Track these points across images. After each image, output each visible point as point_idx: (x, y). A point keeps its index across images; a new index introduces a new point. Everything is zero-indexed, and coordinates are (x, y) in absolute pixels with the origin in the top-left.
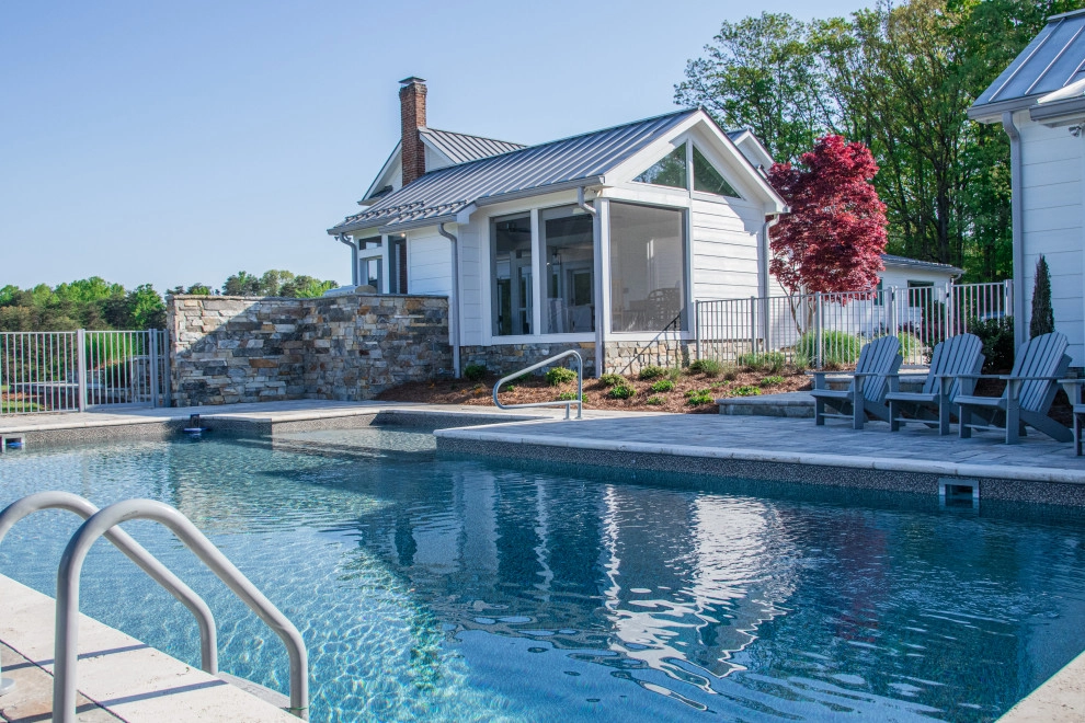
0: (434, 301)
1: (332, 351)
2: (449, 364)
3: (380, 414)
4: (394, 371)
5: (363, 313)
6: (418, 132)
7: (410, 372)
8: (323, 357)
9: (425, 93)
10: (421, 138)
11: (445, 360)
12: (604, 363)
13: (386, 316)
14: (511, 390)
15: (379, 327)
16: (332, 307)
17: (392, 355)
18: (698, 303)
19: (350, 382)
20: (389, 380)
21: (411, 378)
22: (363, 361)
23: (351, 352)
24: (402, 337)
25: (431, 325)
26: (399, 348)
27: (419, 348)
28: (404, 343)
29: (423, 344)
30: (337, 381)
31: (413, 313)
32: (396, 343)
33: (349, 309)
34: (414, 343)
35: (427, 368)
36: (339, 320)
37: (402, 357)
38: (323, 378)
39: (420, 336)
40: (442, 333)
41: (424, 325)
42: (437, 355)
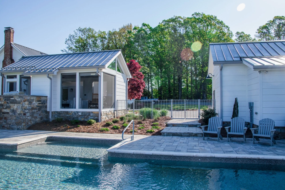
0: (44, 97)
1: (11, 114)
2: (47, 117)
3: (48, 138)
4: (33, 120)
5: (25, 101)
6: (11, 44)
7: (37, 120)
8: (6, 115)
9: (13, 32)
10: (12, 45)
11: (46, 116)
12: (101, 117)
13: (31, 102)
14: (79, 127)
15: (29, 106)
16: (11, 99)
17: (32, 115)
18: (117, 100)
19: (18, 124)
20: (31, 123)
21: (37, 122)
22: (24, 117)
23: (19, 114)
24: (35, 109)
25: (43, 105)
26: (34, 112)
27: (39, 112)
28: (36, 111)
29: (41, 111)
30: (13, 123)
31: (38, 101)
32: (33, 111)
33: (19, 100)
34: (38, 111)
35: (41, 118)
36: (15, 103)
37: (35, 115)
38: (6, 122)
39: (40, 108)
40: (46, 108)
41: (41, 105)
42: (44, 114)
